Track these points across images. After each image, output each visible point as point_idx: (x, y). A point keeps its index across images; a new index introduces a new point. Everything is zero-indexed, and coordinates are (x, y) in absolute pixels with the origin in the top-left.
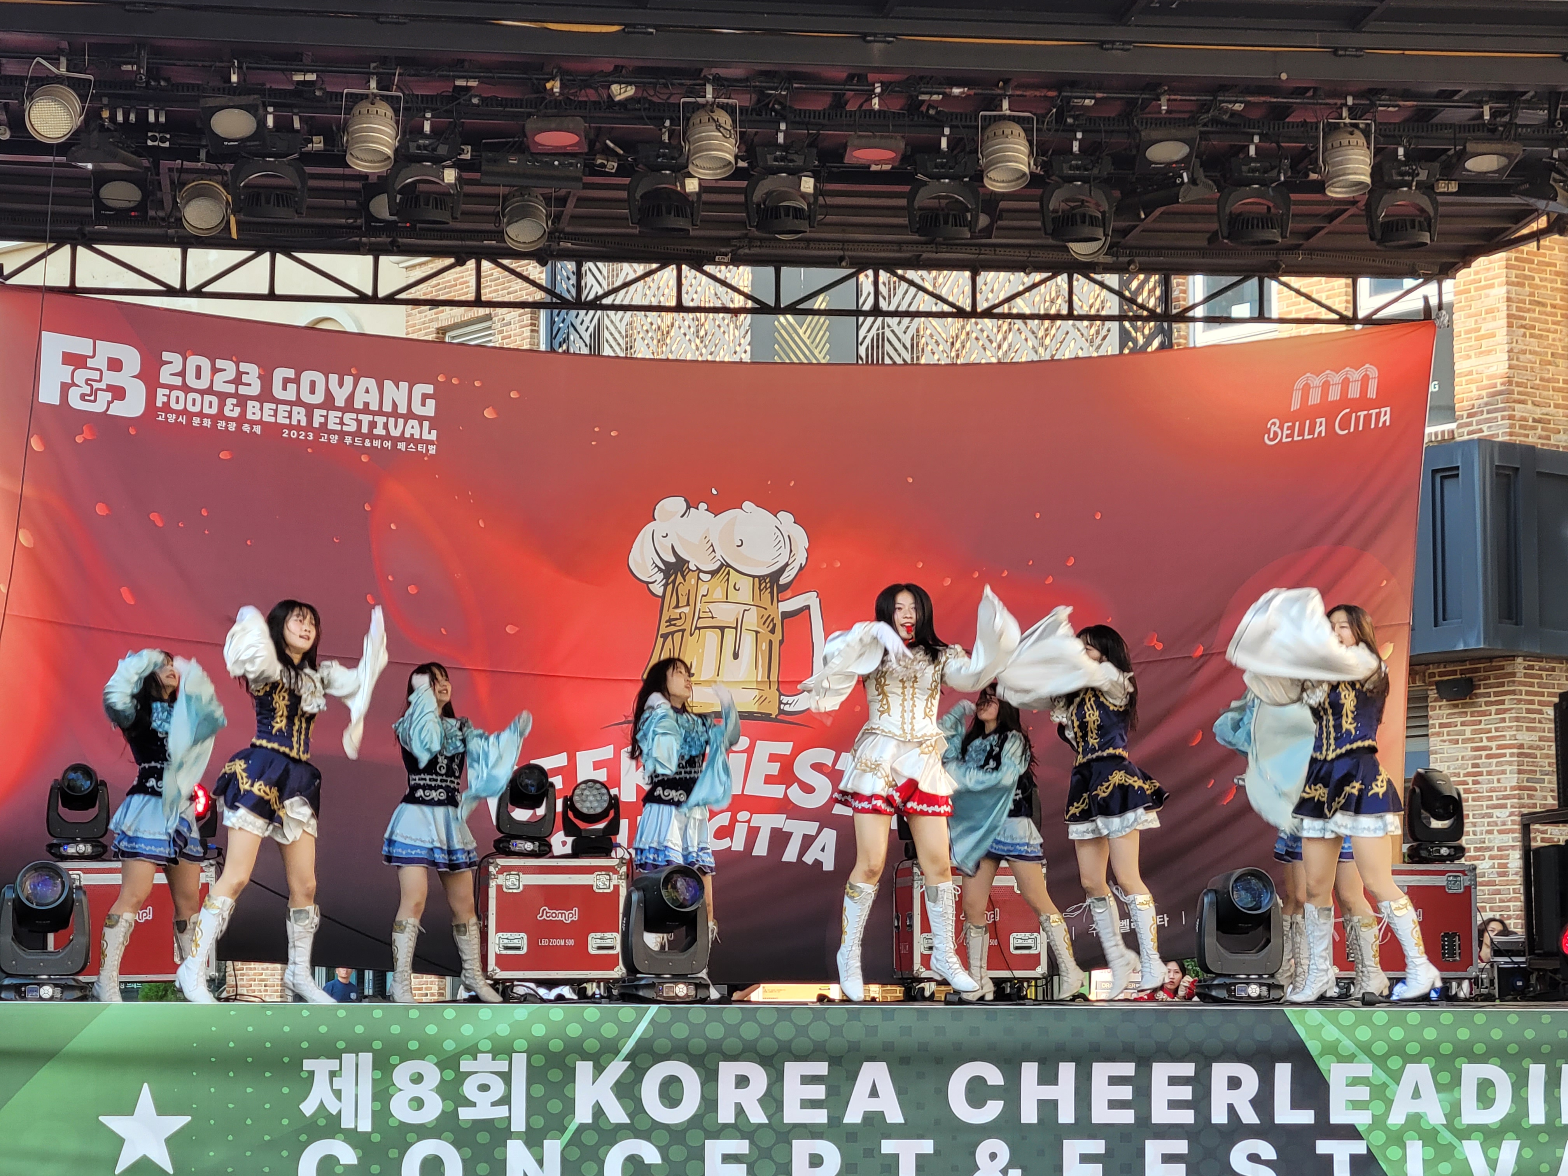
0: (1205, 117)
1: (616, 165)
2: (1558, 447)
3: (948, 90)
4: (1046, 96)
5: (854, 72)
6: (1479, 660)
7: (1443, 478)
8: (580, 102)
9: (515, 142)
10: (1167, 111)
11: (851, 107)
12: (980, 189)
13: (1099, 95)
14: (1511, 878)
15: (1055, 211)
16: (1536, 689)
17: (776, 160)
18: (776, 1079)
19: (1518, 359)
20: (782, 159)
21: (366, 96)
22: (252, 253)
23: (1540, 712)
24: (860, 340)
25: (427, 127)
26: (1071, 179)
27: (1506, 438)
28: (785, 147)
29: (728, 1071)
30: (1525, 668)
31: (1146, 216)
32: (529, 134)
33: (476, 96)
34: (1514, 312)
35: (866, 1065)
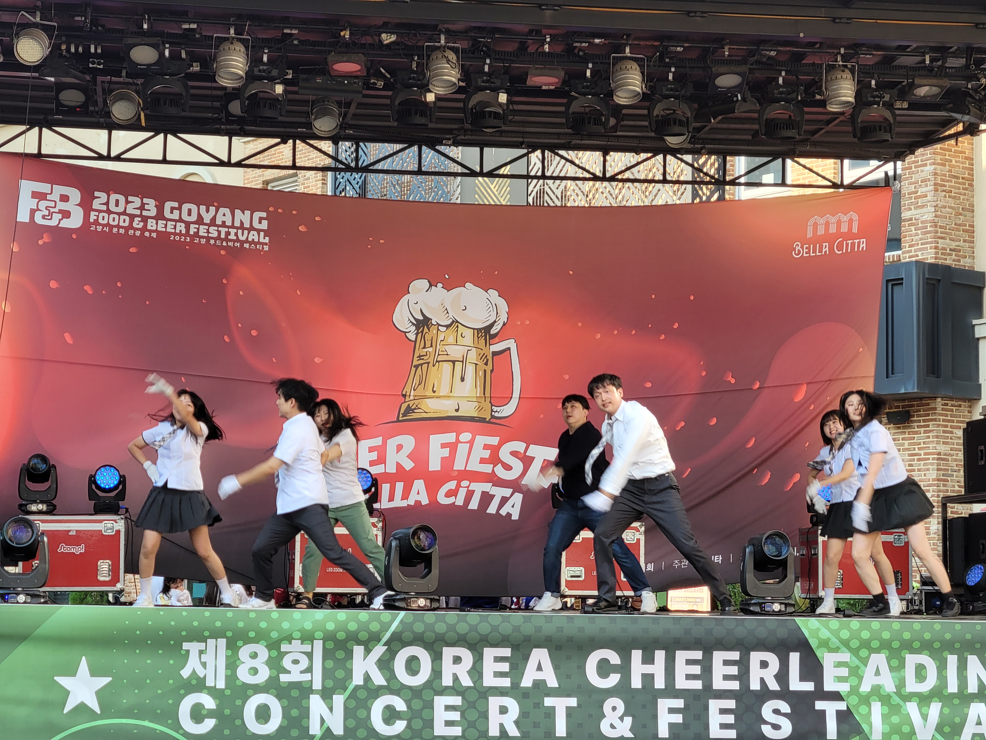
0: (752, 60)
1: (383, 83)
2: (965, 266)
3: (592, 40)
4: (653, 45)
5: (533, 28)
6: (914, 399)
7: (892, 284)
8: (361, 44)
9: (321, 68)
10: (729, 56)
11: (531, 49)
12: (611, 102)
13: (686, 45)
14: (931, 536)
15: (657, 116)
16: (949, 418)
17: (483, 82)
18: (479, 659)
19: (941, 212)
20: (487, 81)
21: (227, 39)
22: (152, 134)
23: (952, 433)
24: (529, 193)
25: (265, 58)
26: (668, 97)
27: (933, 261)
28: (489, 74)
29: (448, 653)
30: (942, 405)
31: (714, 119)
32: (329, 63)
33: (296, 39)
34: (939, 182)
35: (535, 650)
